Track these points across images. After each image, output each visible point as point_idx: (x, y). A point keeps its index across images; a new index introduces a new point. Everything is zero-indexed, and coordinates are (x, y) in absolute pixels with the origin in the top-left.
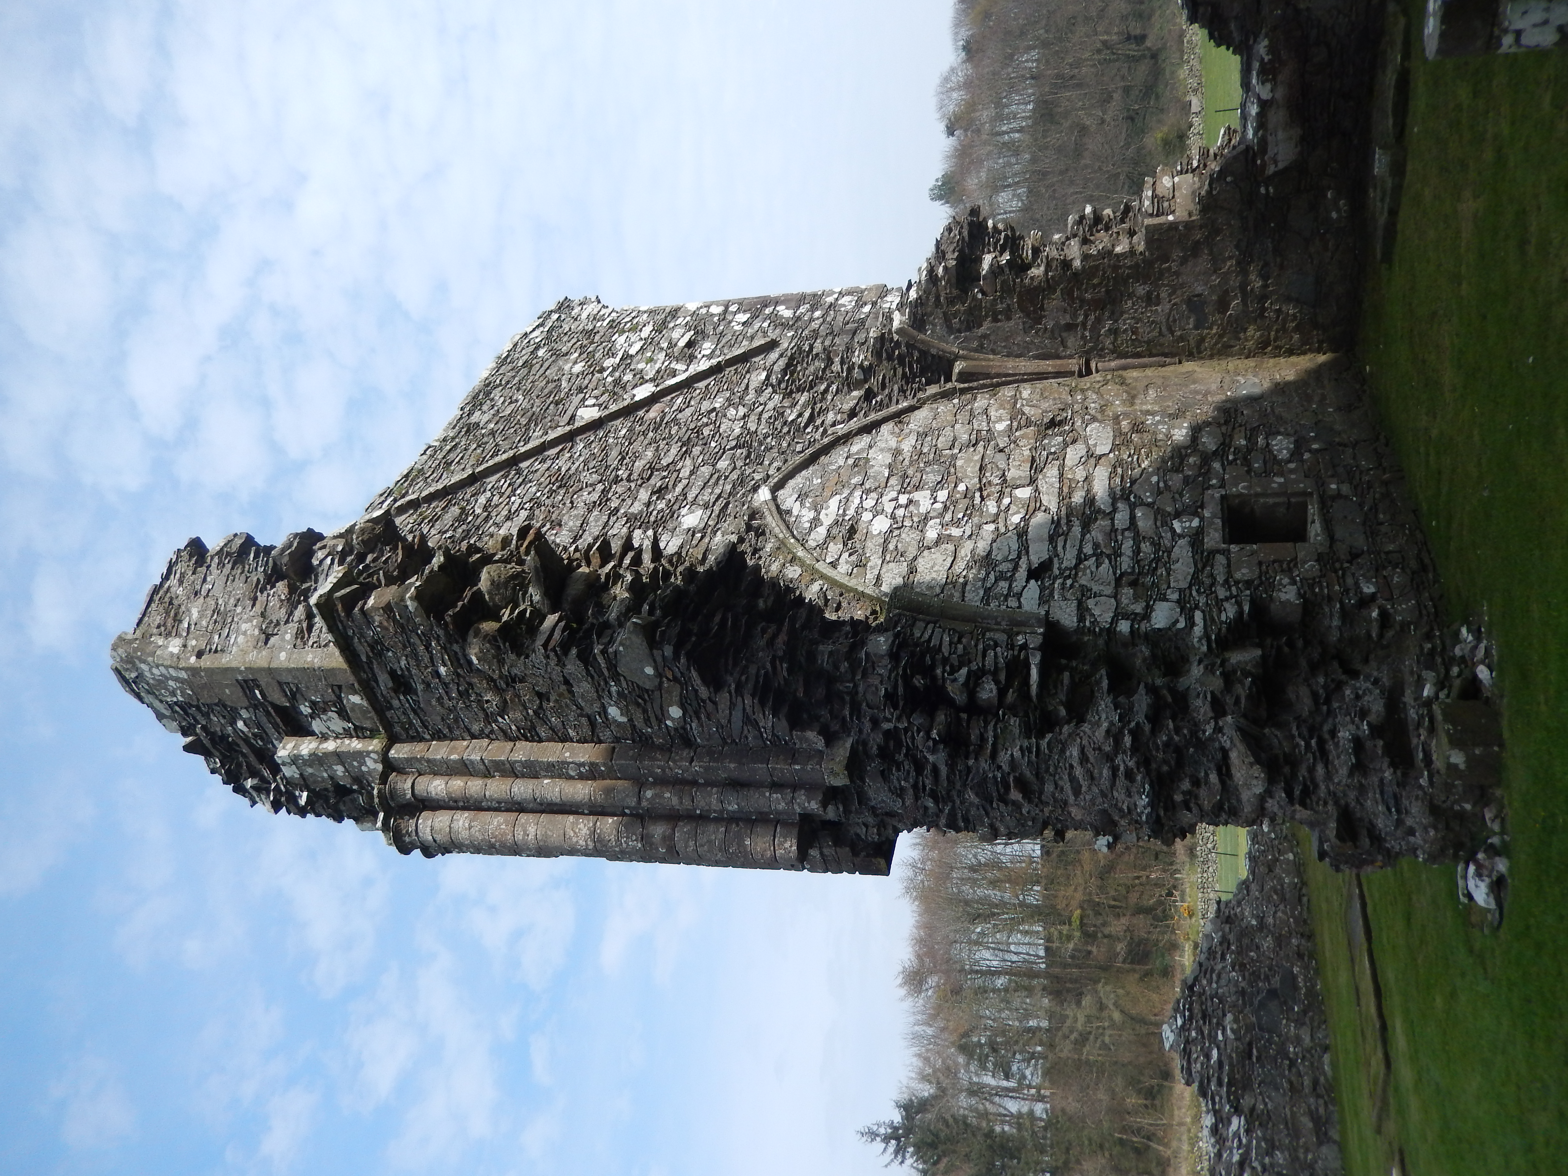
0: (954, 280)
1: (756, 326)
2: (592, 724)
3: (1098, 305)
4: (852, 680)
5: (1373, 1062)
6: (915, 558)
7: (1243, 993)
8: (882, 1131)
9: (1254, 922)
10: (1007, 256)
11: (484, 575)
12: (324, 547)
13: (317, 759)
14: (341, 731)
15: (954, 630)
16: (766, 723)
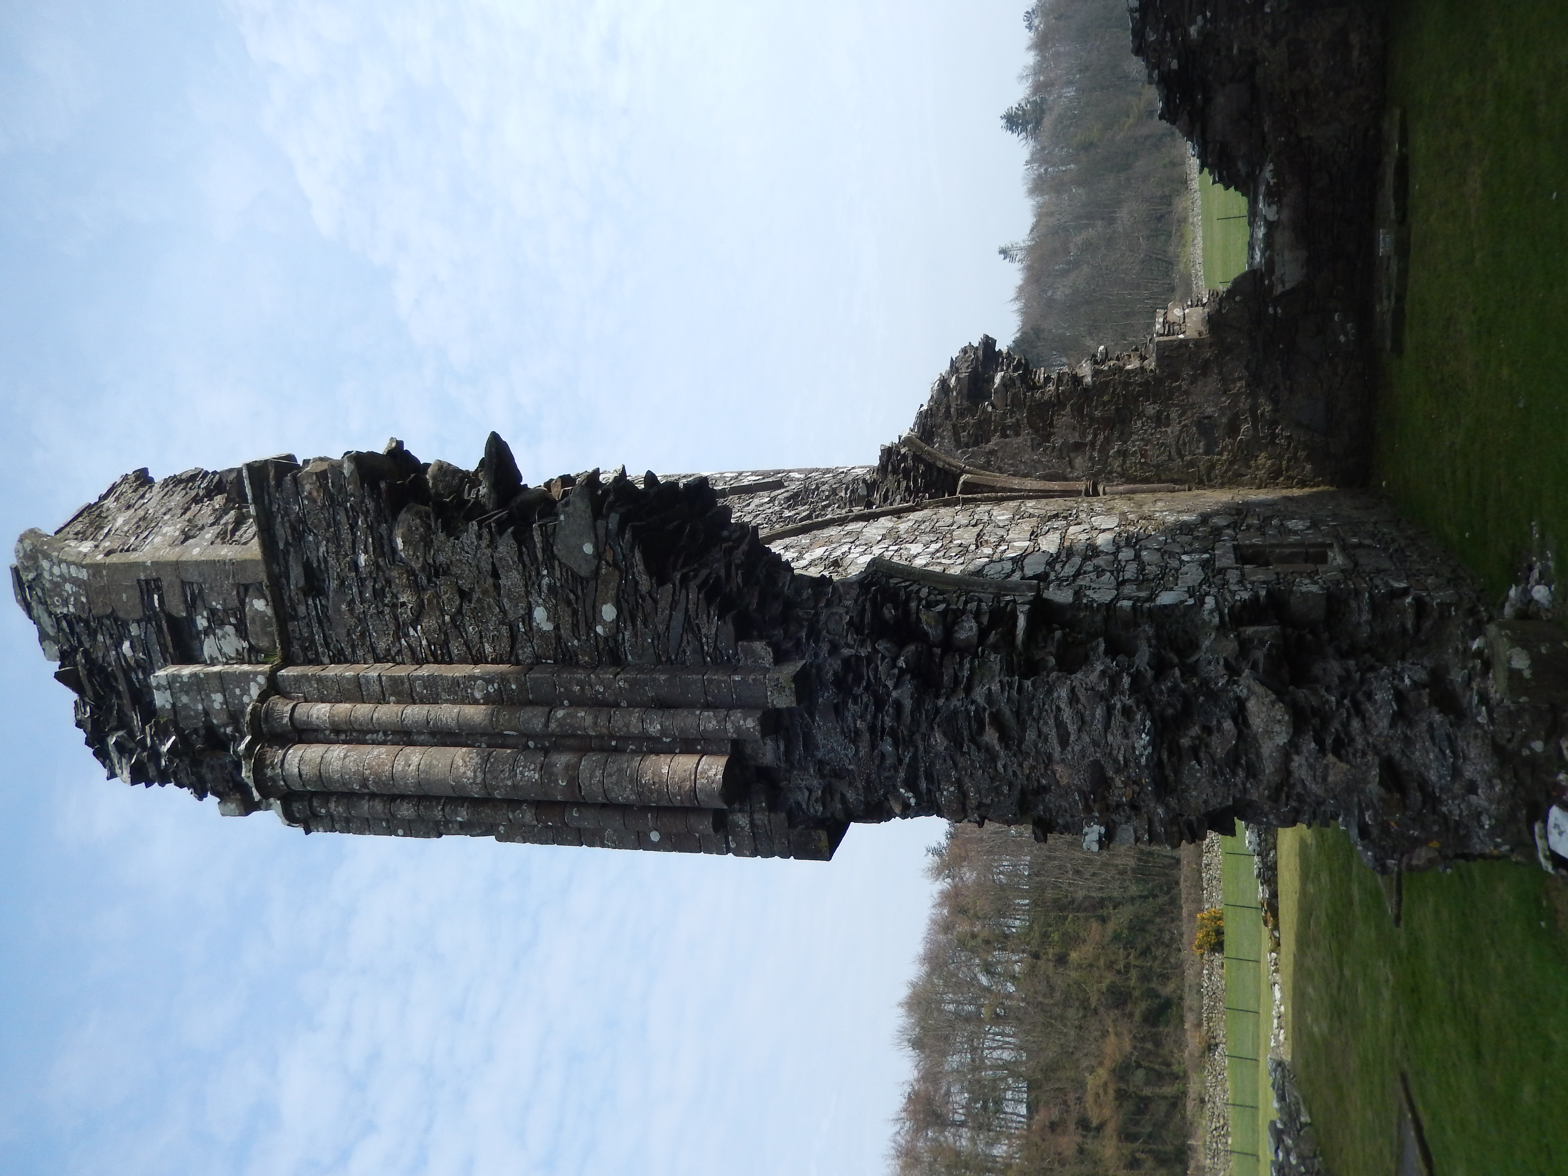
0: (965, 391)
2: (513, 637)
3: (1108, 423)
4: (815, 607)
10: (1019, 372)
13: (197, 684)
14: (233, 652)
15: (934, 588)
16: (709, 629)
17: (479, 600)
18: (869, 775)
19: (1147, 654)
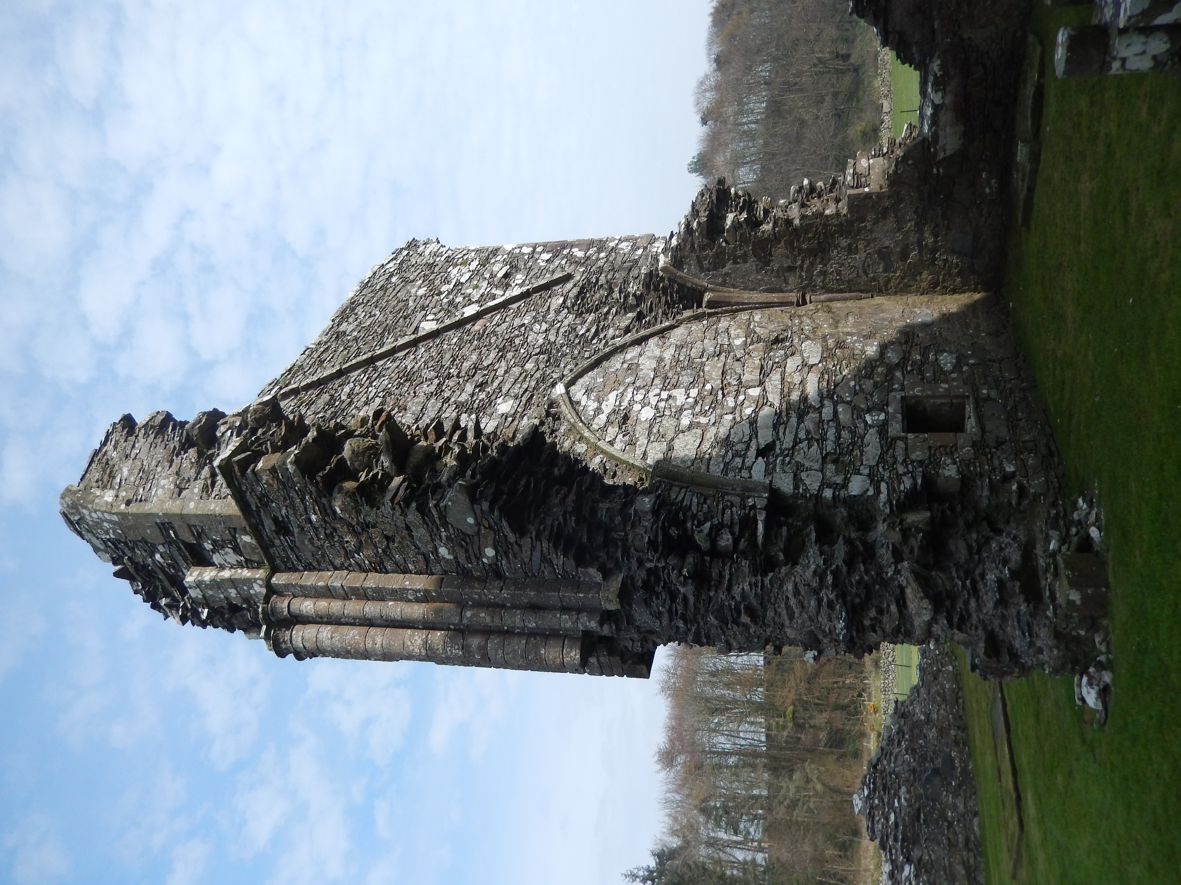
0: (705, 232)
1: (557, 263)
2: (427, 560)
3: (812, 253)
4: (624, 530)
5: (1011, 825)
6: (673, 439)
7: (913, 771)
8: (641, 873)
9: (923, 718)
10: (744, 215)
11: (347, 446)
12: (226, 423)
13: (216, 584)
14: (235, 563)
15: (701, 494)
16: (558, 561)
17: (400, 542)
19: (843, 549)
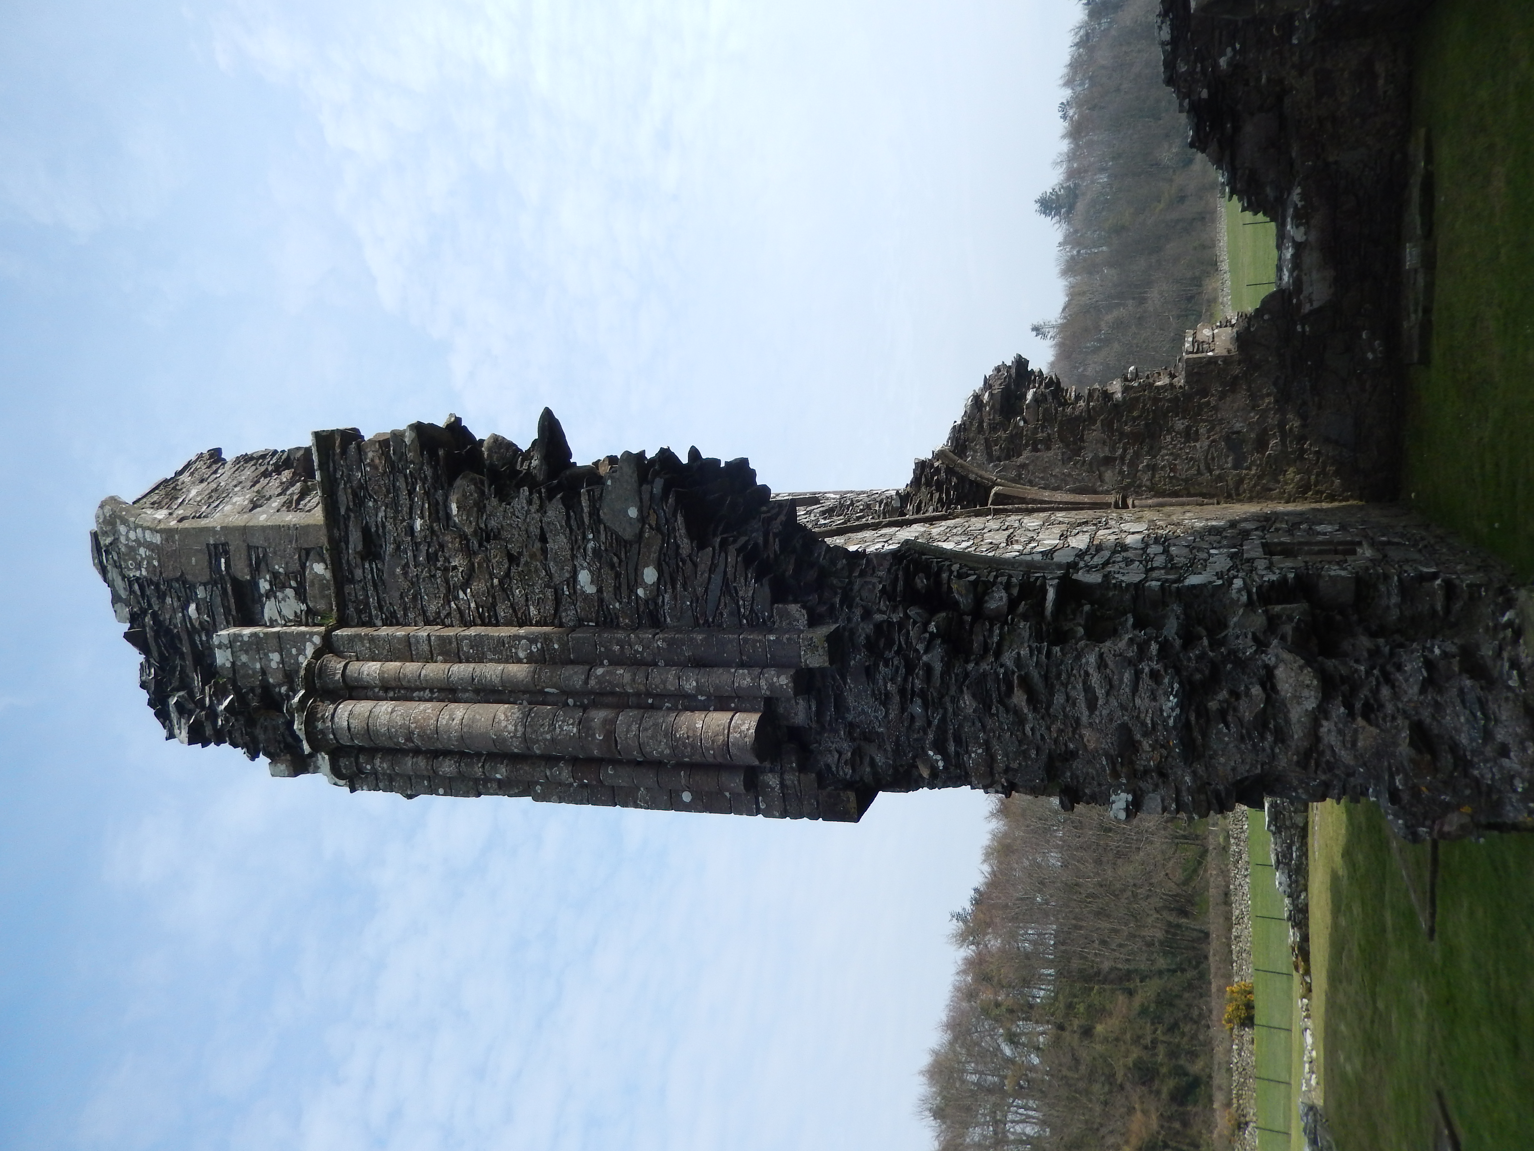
0: (998, 406)
2: (558, 601)
3: (1137, 438)
4: (850, 576)
13: (257, 645)
15: (965, 565)
16: (746, 591)
17: (527, 564)
18: (898, 737)
19: (1176, 625)
